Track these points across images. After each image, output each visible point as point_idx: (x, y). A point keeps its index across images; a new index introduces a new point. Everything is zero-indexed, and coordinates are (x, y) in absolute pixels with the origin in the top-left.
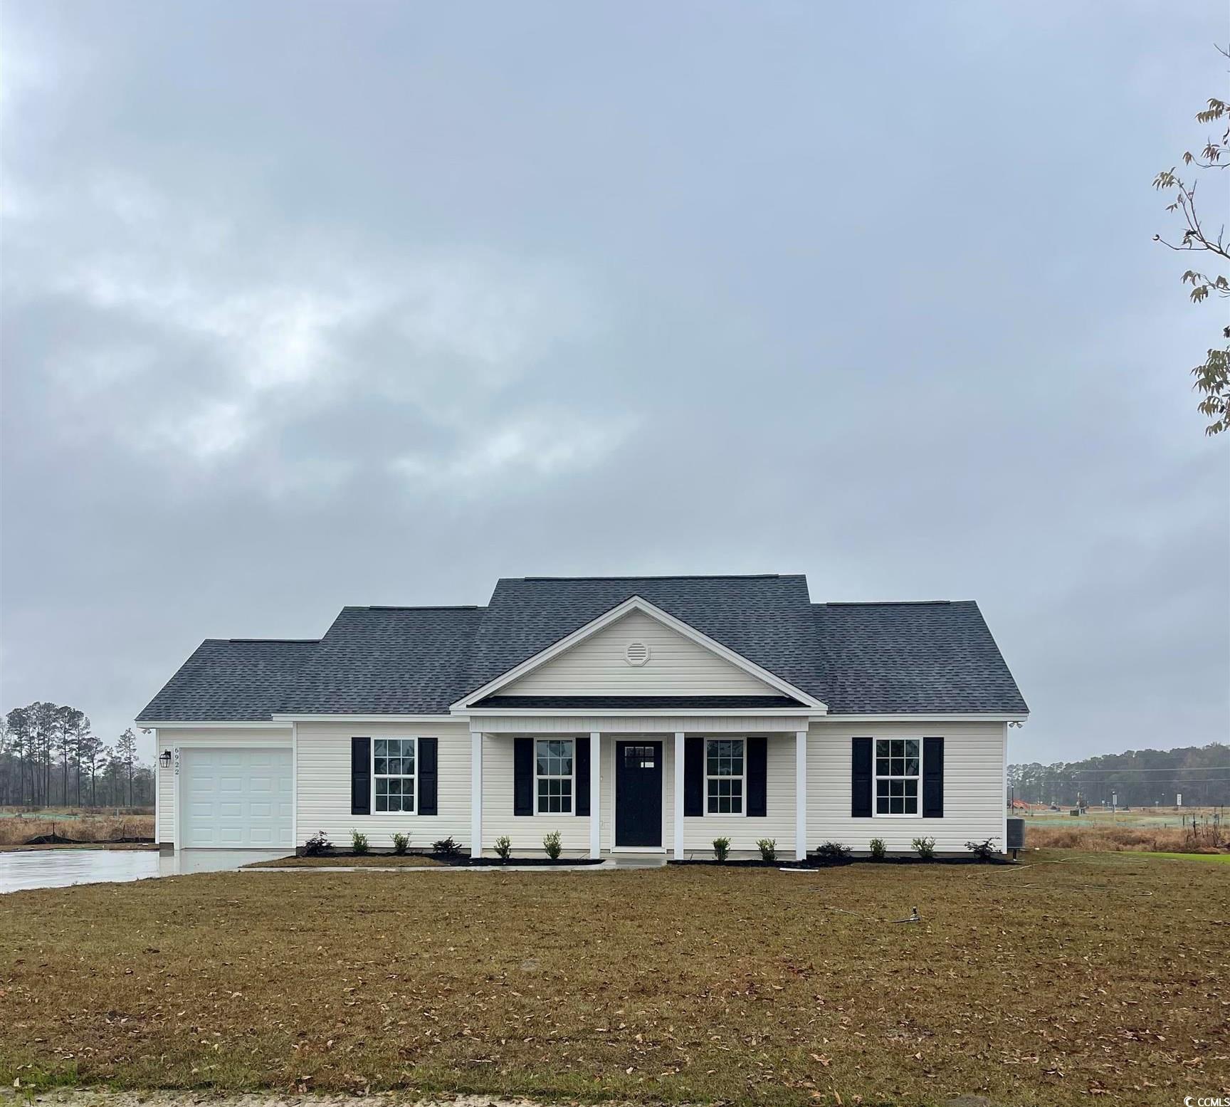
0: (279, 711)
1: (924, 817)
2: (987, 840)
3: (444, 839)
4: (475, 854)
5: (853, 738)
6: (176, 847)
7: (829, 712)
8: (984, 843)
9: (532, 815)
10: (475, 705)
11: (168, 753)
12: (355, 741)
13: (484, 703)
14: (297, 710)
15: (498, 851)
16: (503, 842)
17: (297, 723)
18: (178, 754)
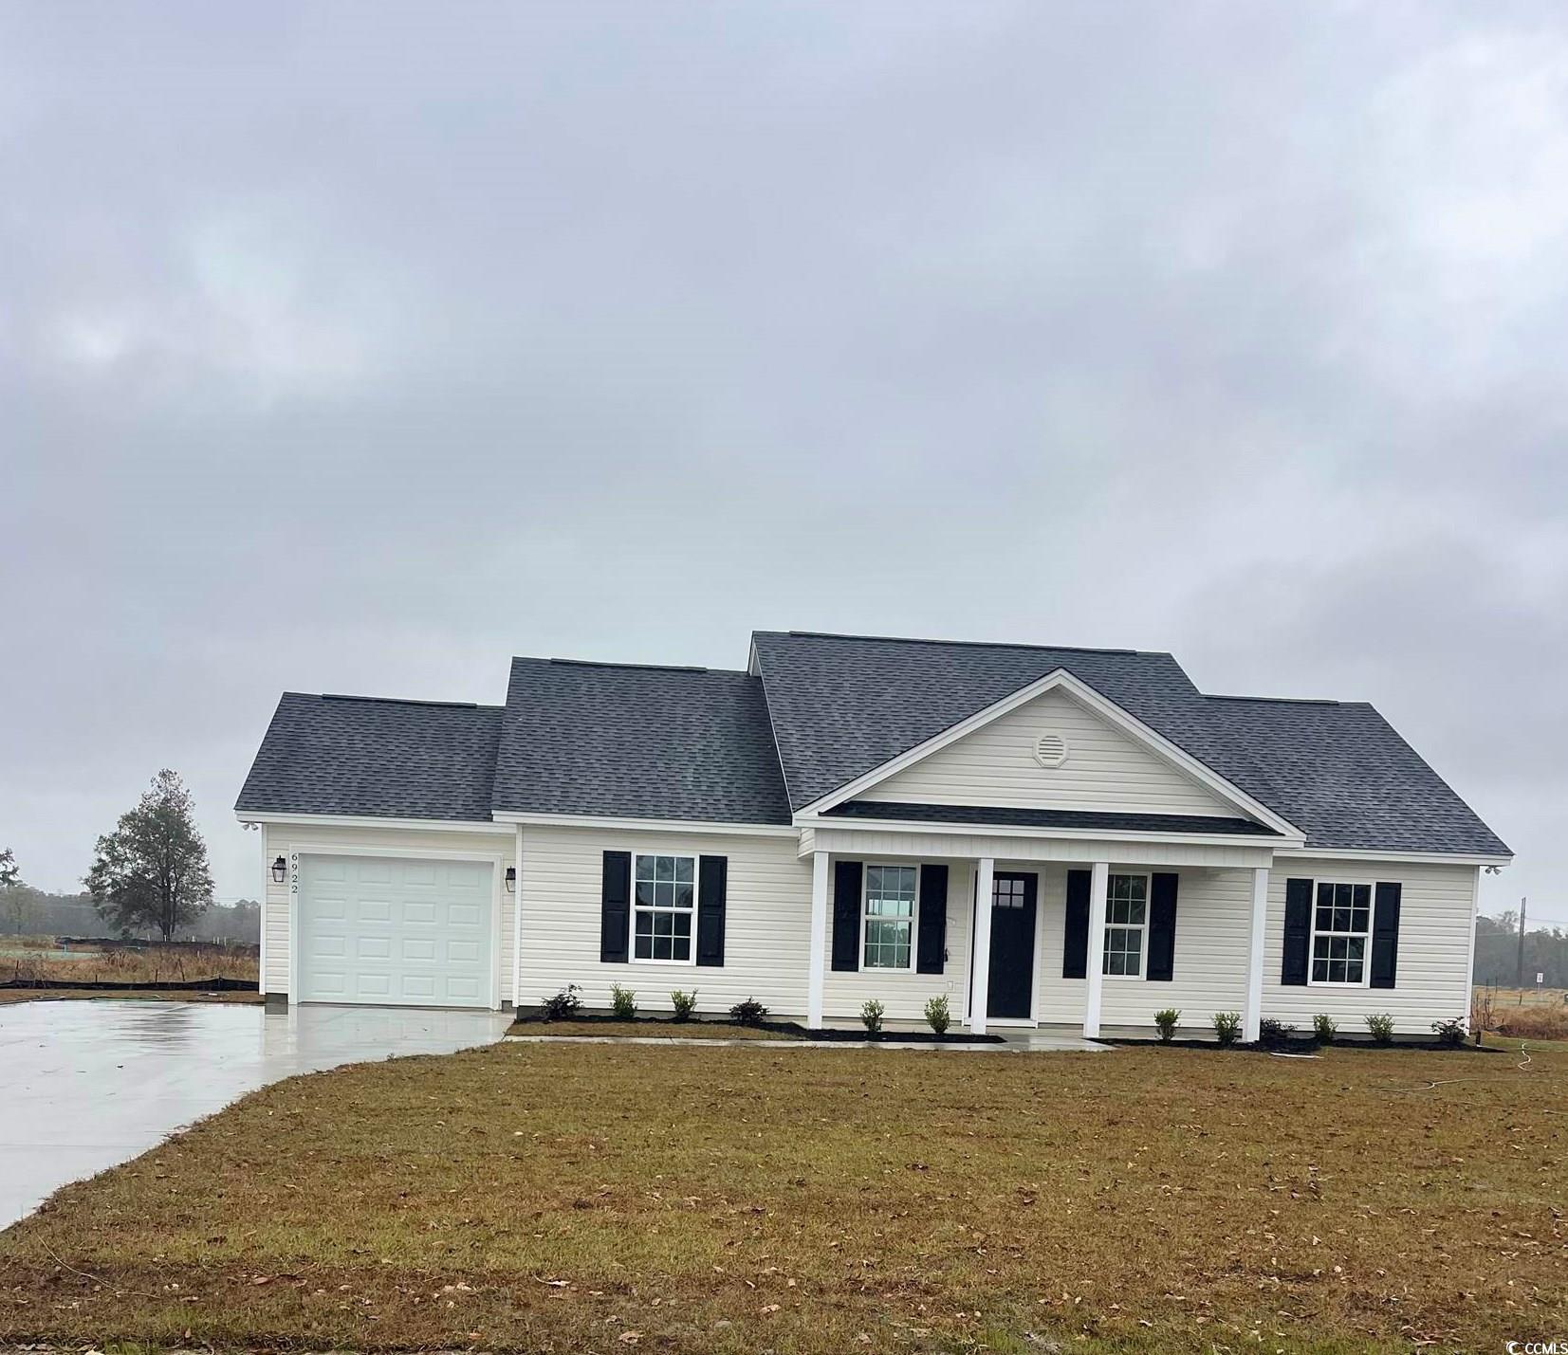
0: (502, 808)
1: (1371, 987)
2: (1455, 1020)
3: (744, 1001)
4: (814, 1023)
5: (1289, 880)
6: (292, 1000)
7: (1307, 844)
8: (1451, 1024)
9: (857, 970)
10: (830, 813)
11: (281, 861)
12: (608, 856)
13: (841, 810)
14: (527, 807)
15: (866, 1021)
16: (872, 1009)
17: (524, 827)
18: (296, 862)
